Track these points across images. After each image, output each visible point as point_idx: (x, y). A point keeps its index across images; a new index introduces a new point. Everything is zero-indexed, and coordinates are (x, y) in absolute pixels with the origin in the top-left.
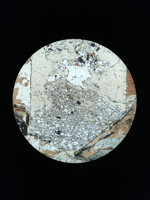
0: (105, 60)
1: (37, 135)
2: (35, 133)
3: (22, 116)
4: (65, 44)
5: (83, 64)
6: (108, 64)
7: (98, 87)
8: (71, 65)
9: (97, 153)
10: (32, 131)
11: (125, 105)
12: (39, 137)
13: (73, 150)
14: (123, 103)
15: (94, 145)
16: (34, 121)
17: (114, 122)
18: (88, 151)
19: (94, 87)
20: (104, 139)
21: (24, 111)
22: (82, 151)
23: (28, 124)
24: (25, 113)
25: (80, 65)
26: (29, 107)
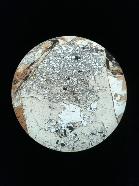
0: (49, 133)
1: (96, 52)
3: (113, 66)
4: (89, 140)
5: (69, 126)
6: (45, 131)
7: (50, 107)
8: (79, 122)
9: (39, 47)
10: (101, 54)
11: (22, 96)
12: (94, 50)
13: (61, 45)
14: (24, 97)
15: (43, 54)
16: (101, 64)
17: (29, 79)
18: (47, 47)
19: (54, 106)
20: (35, 61)
21: (112, 71)
22: (52, 46)
23: (106, 60)
24: (111, 70)
25: (71, 124)
26: (109, 75)
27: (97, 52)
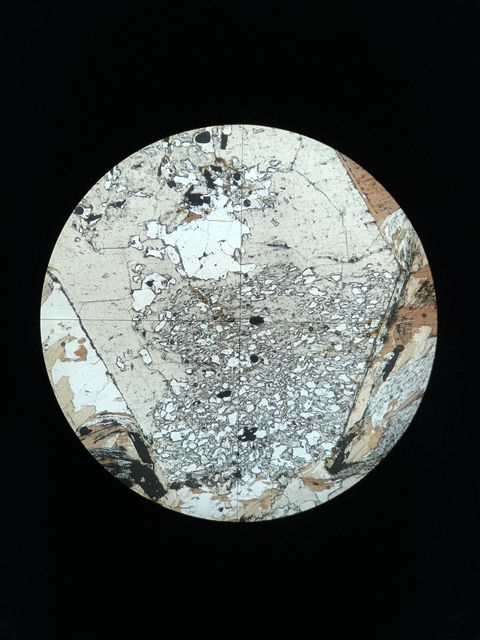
0: (261, 160)
1: (193, 476)
2: (184, 476)
3: (122, 448)
4: (123, 181)
5: (205, 206)
6: (274, 165)
7: (286, 247)
8: (176, 228)
9: (386, 430)
10: (173, 473)
11: (388, 252)
12: (202, 480)
13: (316, 461)
14: (381, 250)
15: (366, 413)
16: (163, 444)
17: (383, 317)
18: (359, 439)
19: (274, 254)
20: (384, 380)
21: (119, 431)
22: (343, 450)
23: (150, 462)
24: (123, 434)
25: (200, 213)
26: (125, 414)
27: (189, 475)
